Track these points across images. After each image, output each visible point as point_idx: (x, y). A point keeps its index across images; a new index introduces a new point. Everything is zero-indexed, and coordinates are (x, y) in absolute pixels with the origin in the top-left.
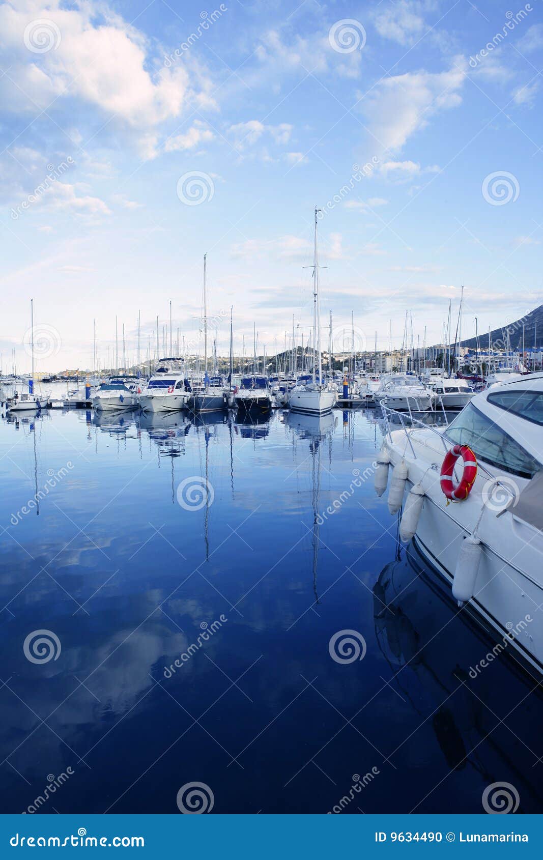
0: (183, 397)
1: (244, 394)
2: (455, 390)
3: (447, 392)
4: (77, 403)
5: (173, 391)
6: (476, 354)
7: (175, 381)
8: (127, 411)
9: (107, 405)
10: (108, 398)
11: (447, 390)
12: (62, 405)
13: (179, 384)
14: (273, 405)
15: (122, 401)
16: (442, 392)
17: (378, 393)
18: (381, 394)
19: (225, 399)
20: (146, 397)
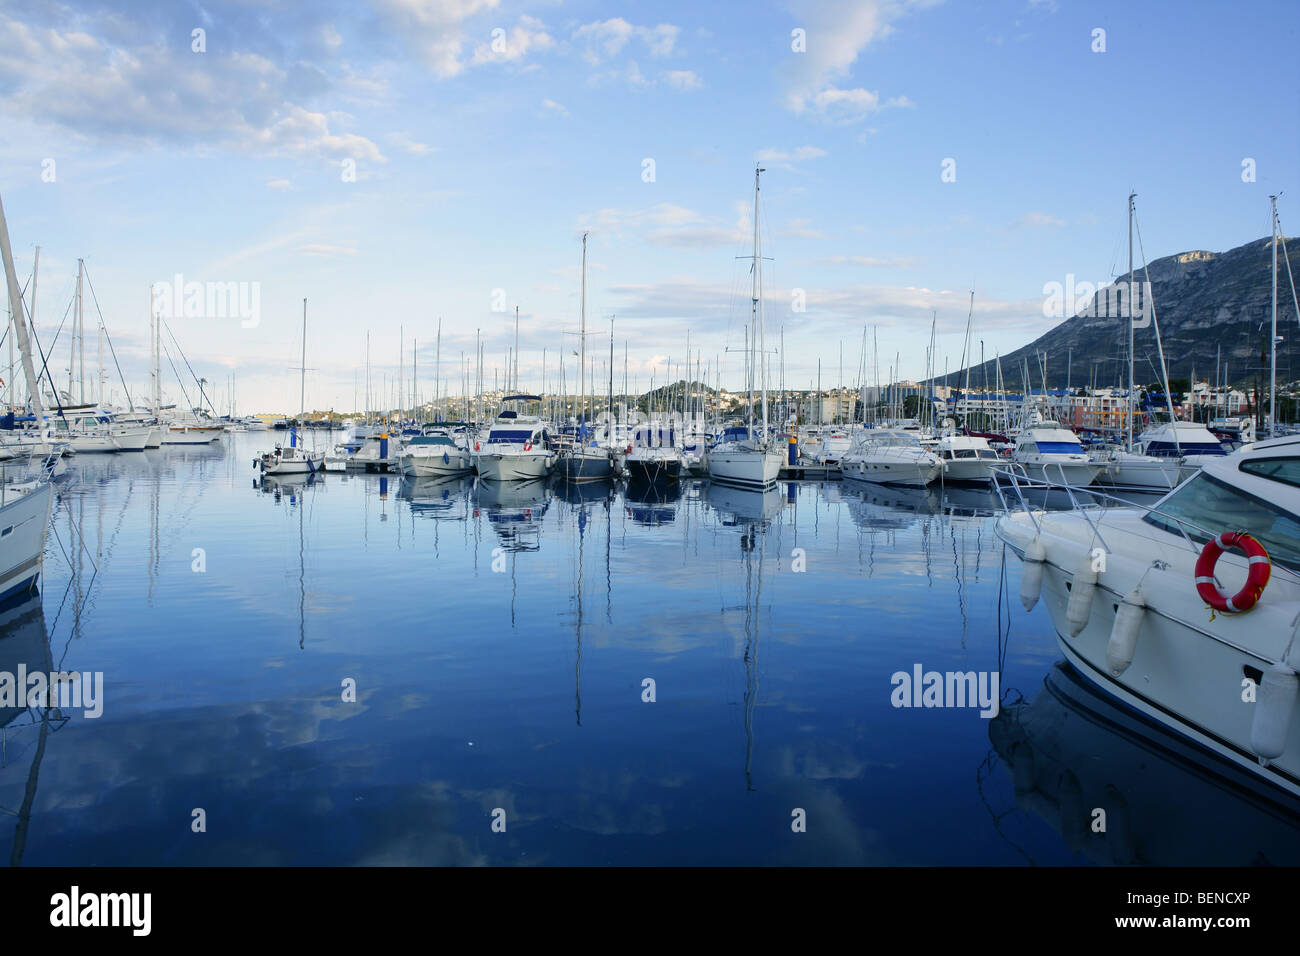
0: (544, 458)
1: (641, 455)
2: (971, 453)
3: (957, 457)
4: (367, 464)
5: (530, 447)
6: (963, 397)
7: (531, 432)
8: (453, 477)
9: (424, 469)
10: (426, 456)
11: (959, 453)
12: (342, 466)
13: (537, 437)
14: (682, 474)
15: (447, 463)
16: (950, 457)
17: (847, 458)
18: (854, 458)
19: (612, 461)
20: (492, 456)
